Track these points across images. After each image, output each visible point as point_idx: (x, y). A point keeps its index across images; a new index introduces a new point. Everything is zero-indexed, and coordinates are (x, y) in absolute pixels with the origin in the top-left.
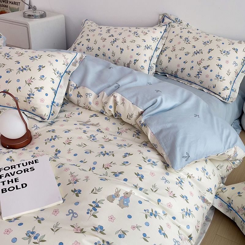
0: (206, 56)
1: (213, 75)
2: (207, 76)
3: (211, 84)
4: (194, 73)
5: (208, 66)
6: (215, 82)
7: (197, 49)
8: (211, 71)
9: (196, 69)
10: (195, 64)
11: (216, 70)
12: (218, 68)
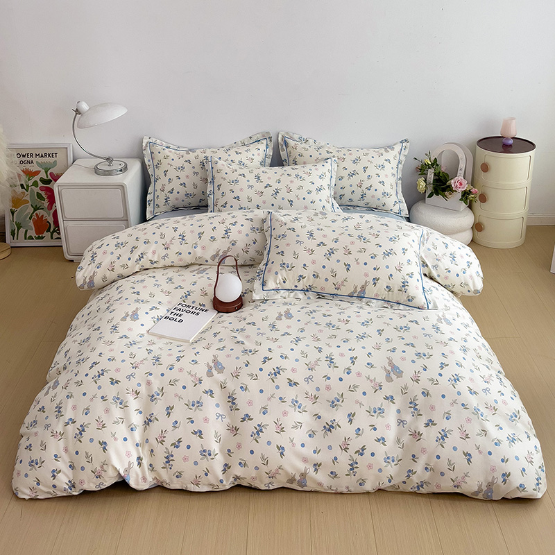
0: (363, 176)
1: (379, 194)
2: (373, 196)
3: (380, 204)
4: (356, 197)
5: (371, 186)
6: (384, 200)
7: (350, 170)
8: (376, 190)
9: (359, 192)
10: (355, 188)
11: (381, 188)
12: (381, 185)
